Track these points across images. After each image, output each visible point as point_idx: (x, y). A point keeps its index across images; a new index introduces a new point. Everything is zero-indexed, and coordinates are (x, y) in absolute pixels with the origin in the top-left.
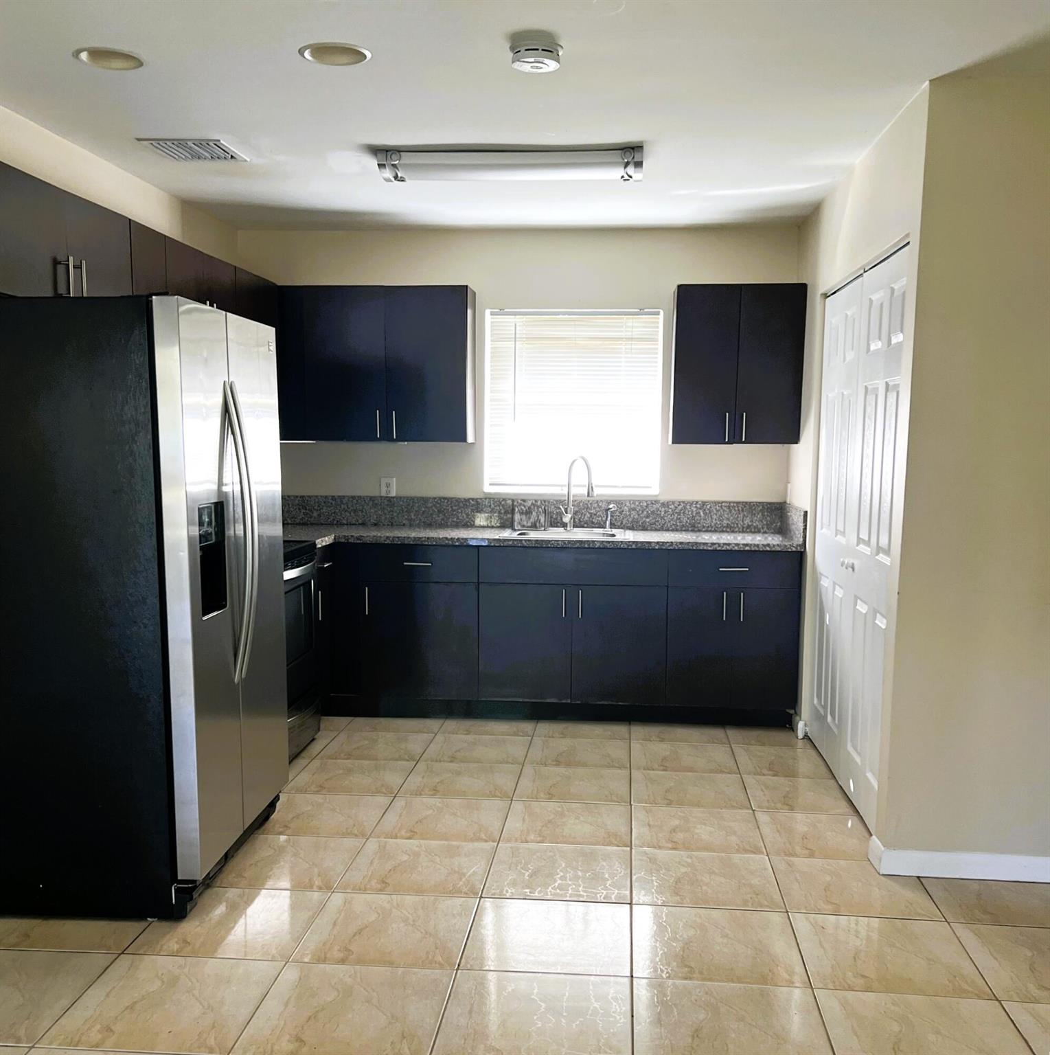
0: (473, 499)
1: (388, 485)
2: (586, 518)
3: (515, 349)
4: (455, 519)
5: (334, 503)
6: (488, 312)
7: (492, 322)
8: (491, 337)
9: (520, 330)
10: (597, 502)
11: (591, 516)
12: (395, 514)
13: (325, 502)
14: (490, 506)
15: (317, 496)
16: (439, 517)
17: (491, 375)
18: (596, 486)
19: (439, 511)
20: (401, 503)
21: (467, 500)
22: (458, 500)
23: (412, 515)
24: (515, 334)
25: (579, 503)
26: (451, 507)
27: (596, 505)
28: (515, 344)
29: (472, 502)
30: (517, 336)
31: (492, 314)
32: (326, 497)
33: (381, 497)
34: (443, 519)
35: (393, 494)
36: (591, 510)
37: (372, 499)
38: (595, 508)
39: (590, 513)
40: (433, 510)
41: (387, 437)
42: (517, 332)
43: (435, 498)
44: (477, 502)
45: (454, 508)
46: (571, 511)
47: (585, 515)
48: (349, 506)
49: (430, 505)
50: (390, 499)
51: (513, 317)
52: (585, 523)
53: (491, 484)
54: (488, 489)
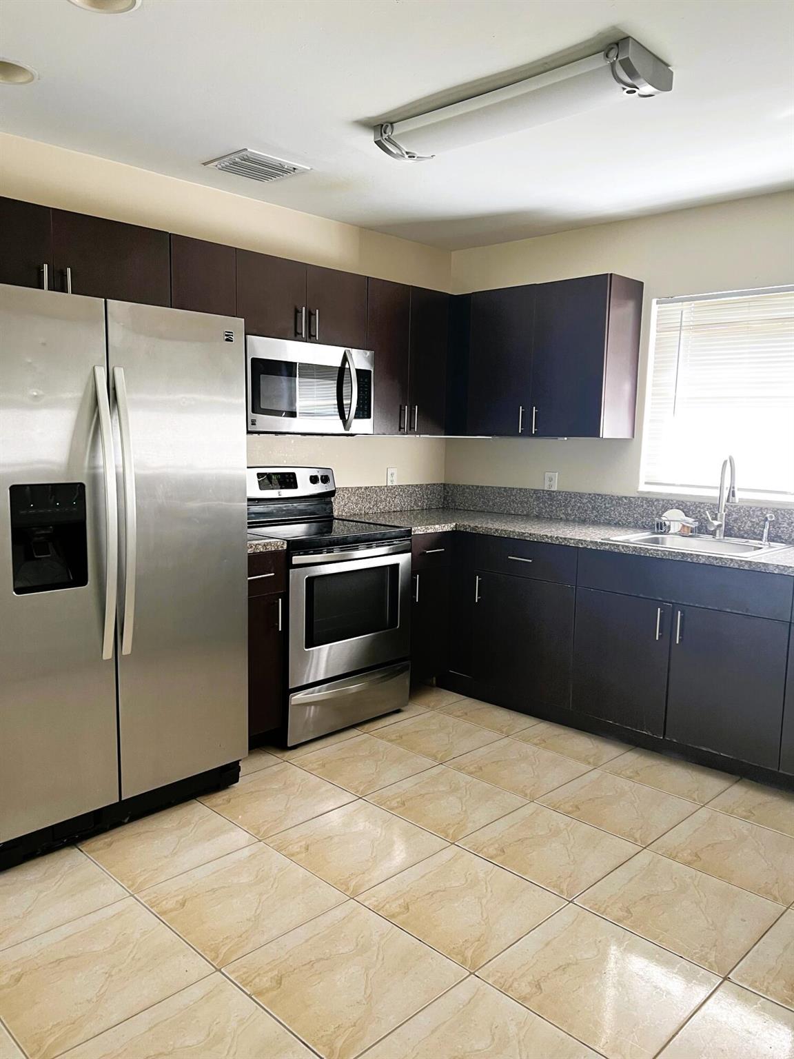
0: (626, 498)
1: (551, 480)
2: (747, 528)
3: (680, 339)
4: (608, 517)
5: (505, 494)
6: (654, 301)
7: (658, 312)
8: (657, 327)
9: (686, 318)
10: (761, 509)
11: (753, 525)
12: (554, 508)
13: (498, 493)
14: (642, 506)
15: (492, 487)
16: (592, 513)
17: (654, 367)
18: (739, 489)
19: (593, 508)
20: (560, 497)
21: (620, 498)
22: (612, 498)
23: (569, 509)
24: (681, 322)
25: (739, 509)
26: (605, 504)
27: (759, 513)
28: (680, 334)
29: (625, 501)
30: (683, 324)
31: (657, 303)
32: (500, 488)
33: (543, 490)
34: (596, 516)
35: (555, 488)
36: (754, 518)
37: (536, 491)
38: (758, 516)
39: (751, 522)
40: (587, 506)
41: (527, 433)
42: (684, 319)
43: (590, 494)
44: (630, 500)
45: (607, 505)
46: (721, 518)
47: (746, 523)
48: (517, 498)
49: (585, 501)
50: (550, 493)
51: (681, 303)
52: (745, 533)
53: (646, 483)
54: (643, 488)
